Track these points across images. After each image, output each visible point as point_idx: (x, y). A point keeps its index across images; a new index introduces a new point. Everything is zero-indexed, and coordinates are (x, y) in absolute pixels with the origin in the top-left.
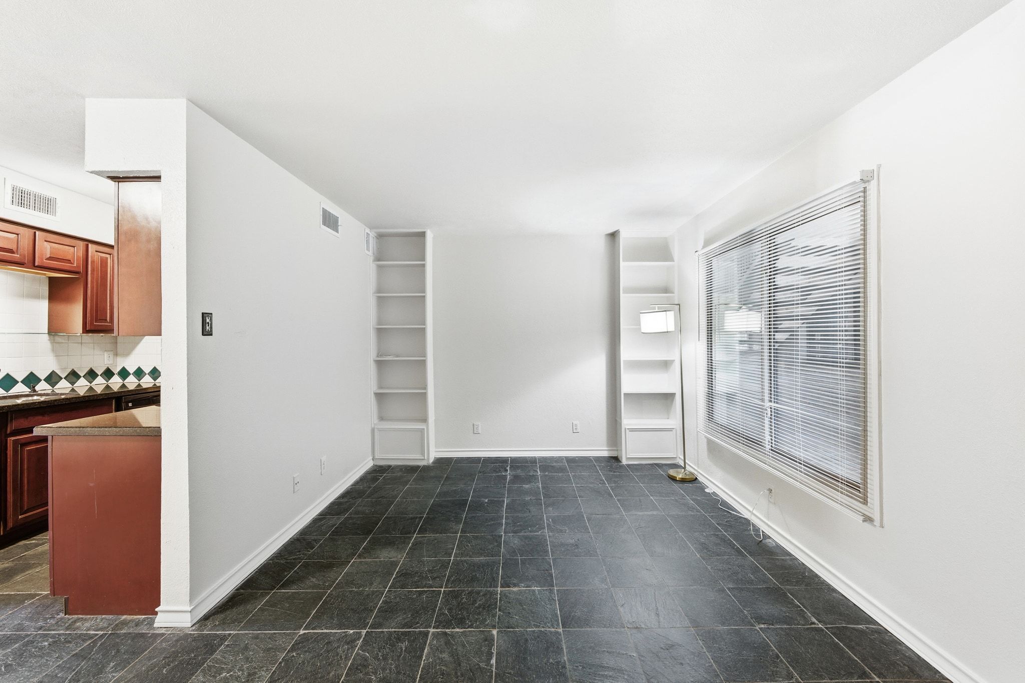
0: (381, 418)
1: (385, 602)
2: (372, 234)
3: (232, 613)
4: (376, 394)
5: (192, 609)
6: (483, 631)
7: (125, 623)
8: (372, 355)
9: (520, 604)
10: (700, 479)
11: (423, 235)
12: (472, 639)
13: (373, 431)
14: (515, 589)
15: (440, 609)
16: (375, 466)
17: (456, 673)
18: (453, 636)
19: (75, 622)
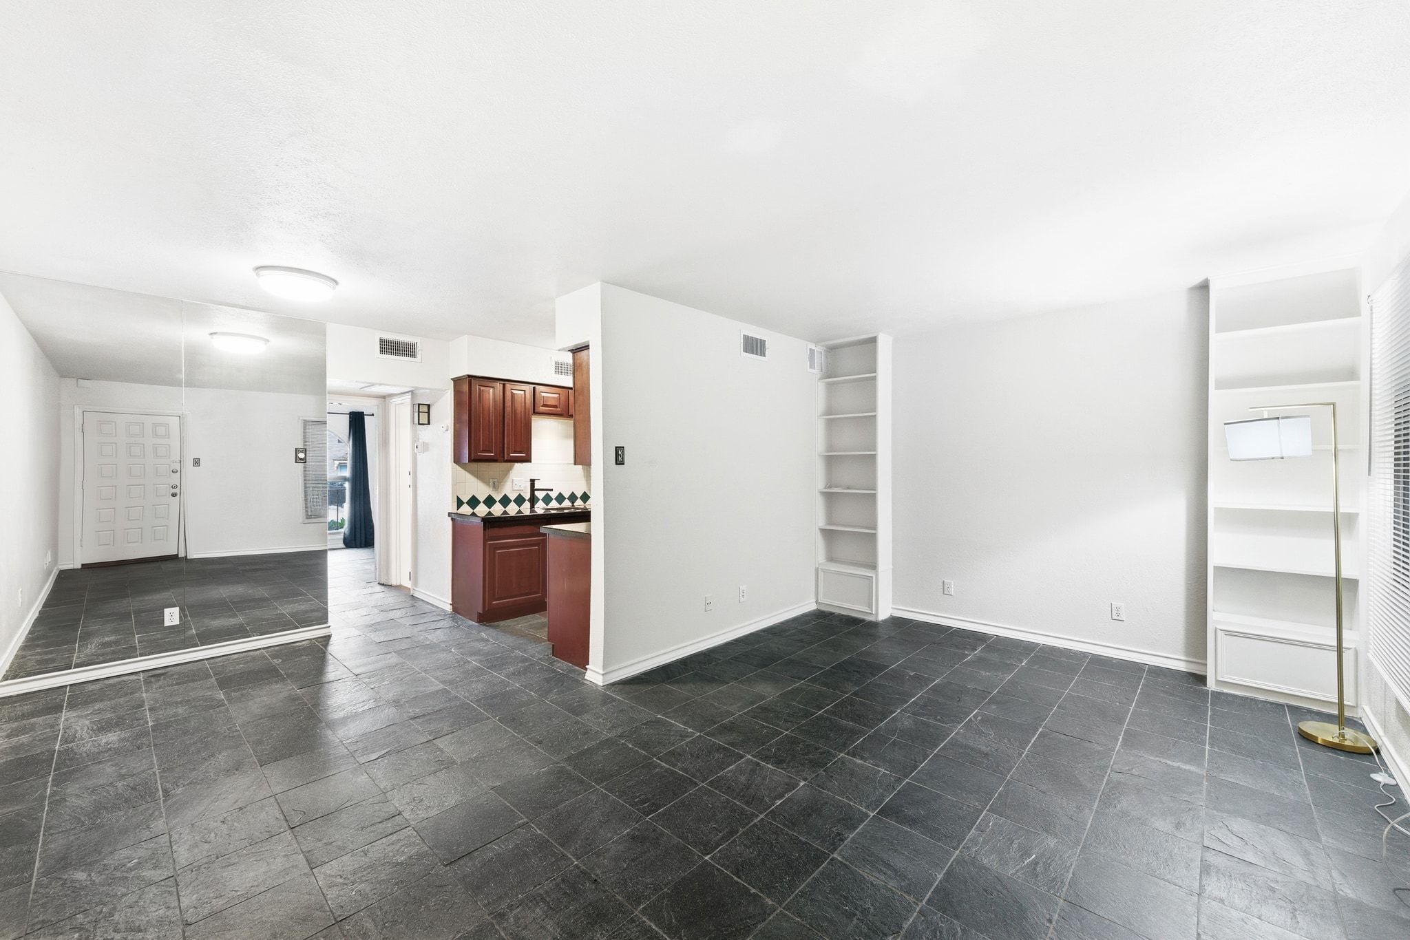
0: (831, 559)
1: (731, 722)
2: (818, 349)
3: (628, 688)
4: (823, 531)
5: (605, 674)
6: (791, 777)
7: (575, 671)
8: (820, 484)
9: (852, 775)
11: (873, 340)
12: (776, 778)
13: (817, 570)
14: (859, 761)
15: (770, 746)
16: (818, 610)
17: (740, 793)
18: (762, 768)
19: (554, 661)
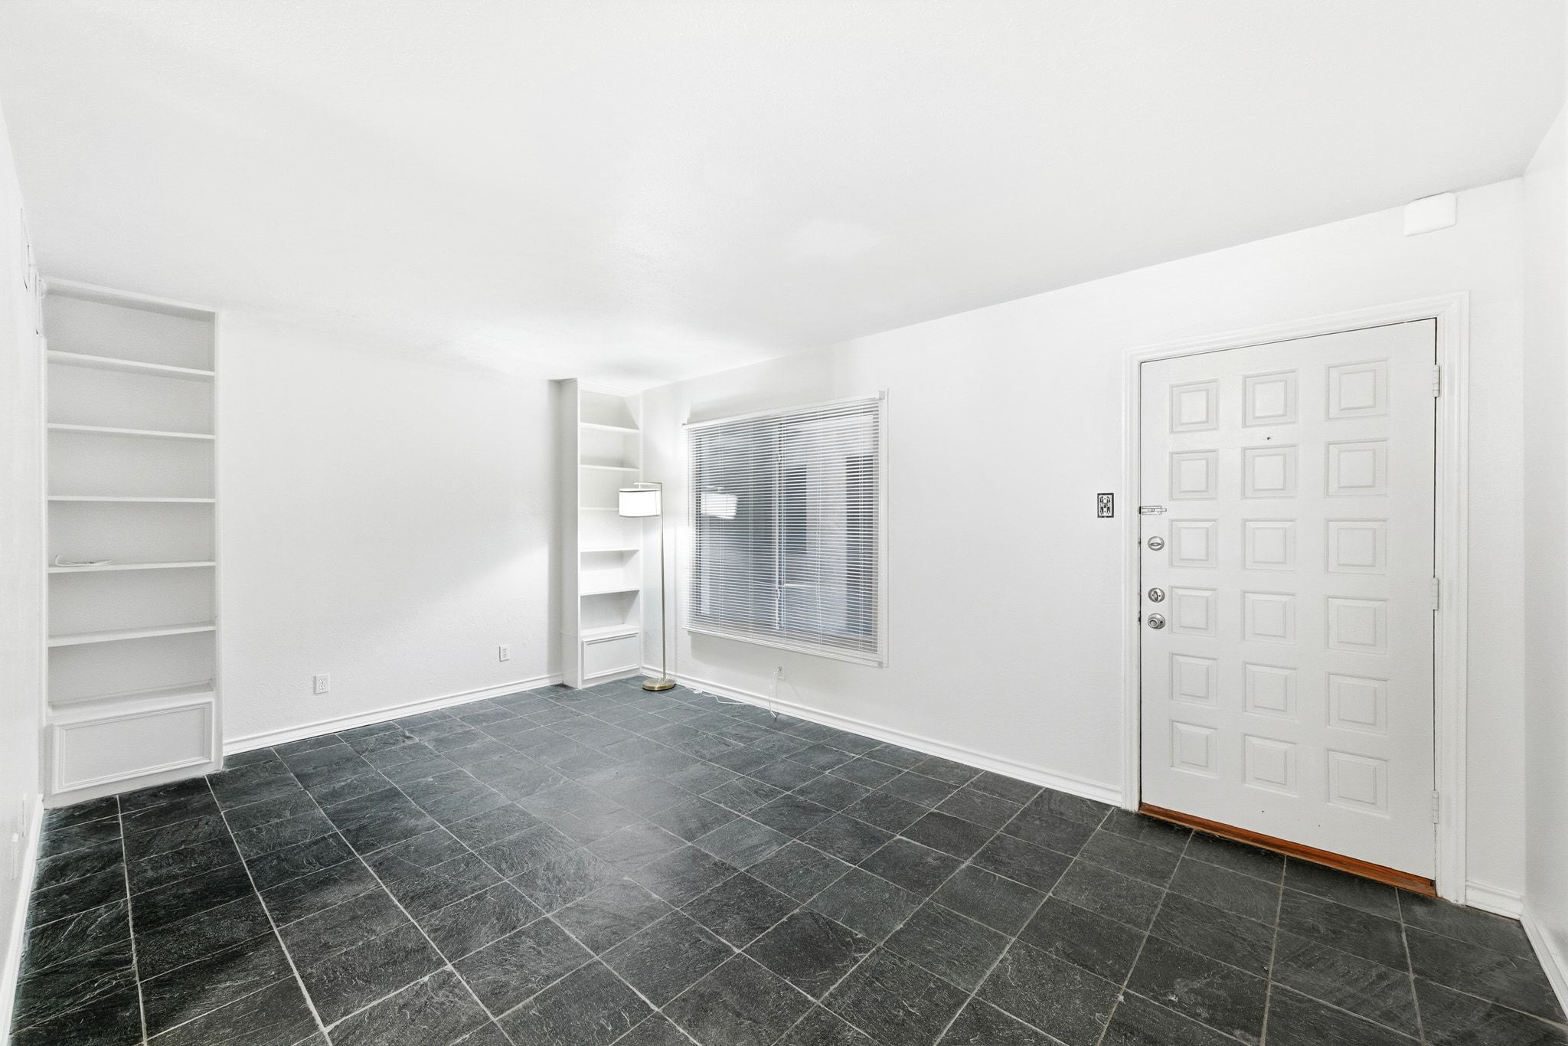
0: (52, 705)
10: (679, 682)
